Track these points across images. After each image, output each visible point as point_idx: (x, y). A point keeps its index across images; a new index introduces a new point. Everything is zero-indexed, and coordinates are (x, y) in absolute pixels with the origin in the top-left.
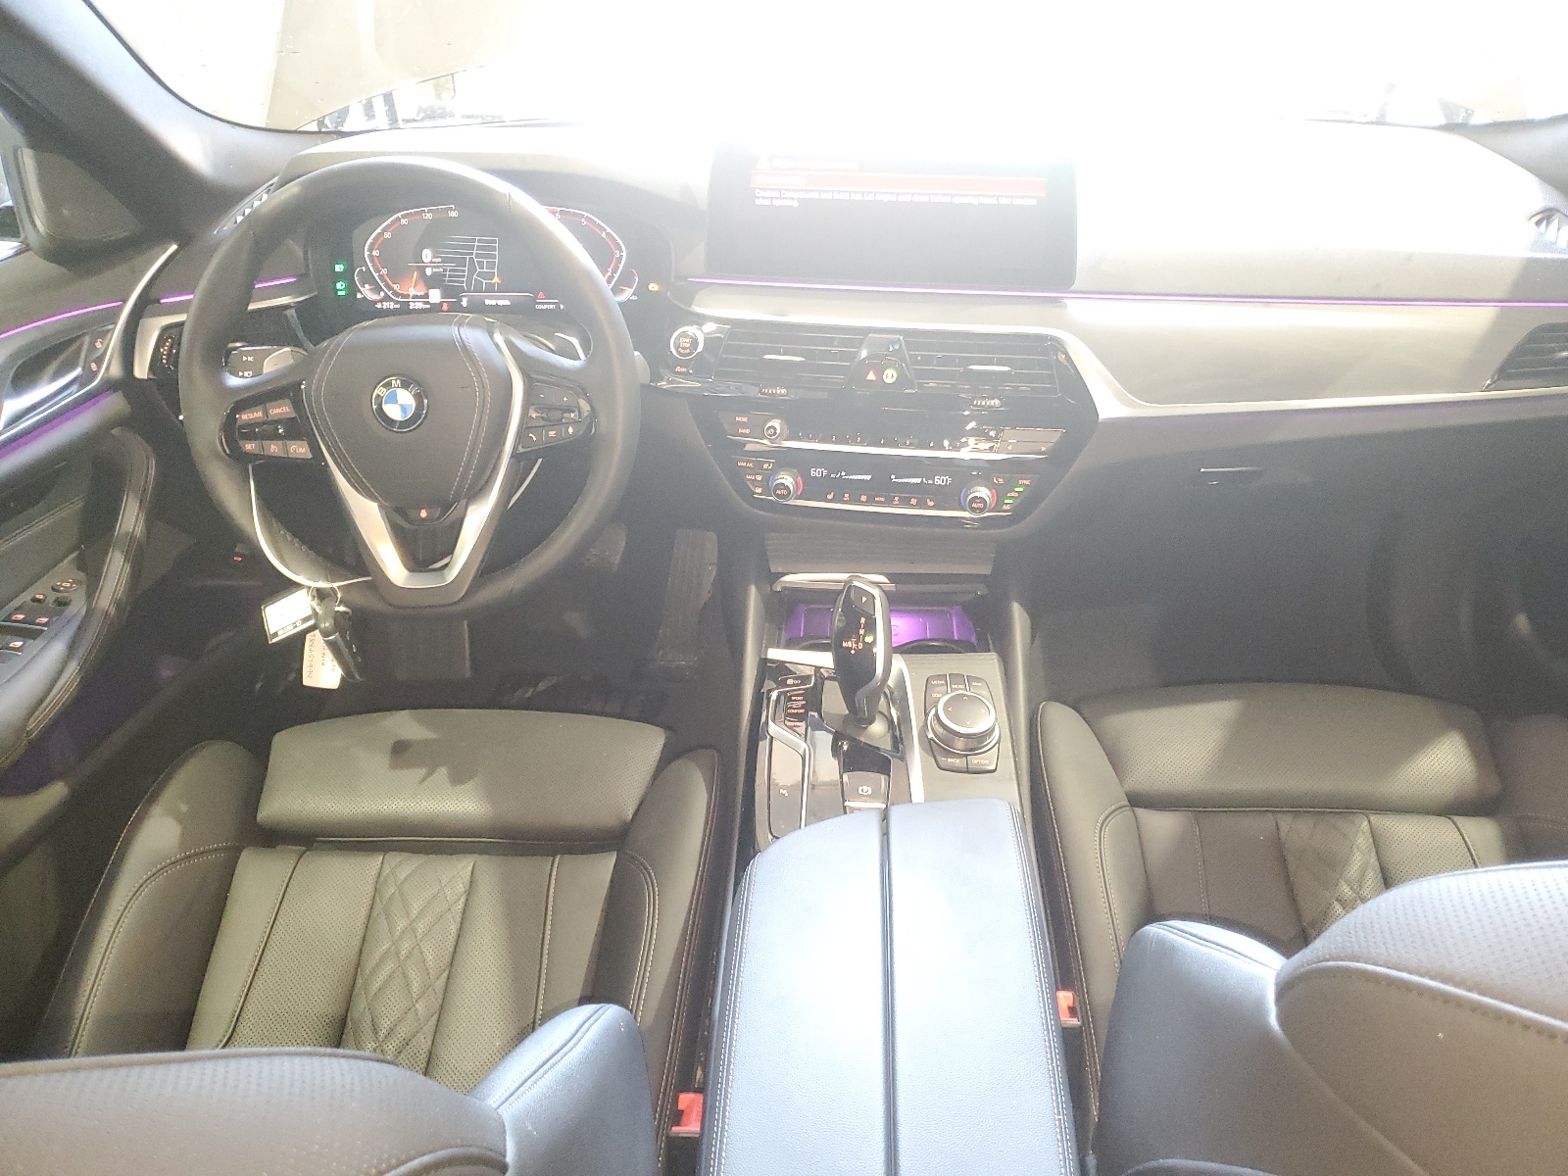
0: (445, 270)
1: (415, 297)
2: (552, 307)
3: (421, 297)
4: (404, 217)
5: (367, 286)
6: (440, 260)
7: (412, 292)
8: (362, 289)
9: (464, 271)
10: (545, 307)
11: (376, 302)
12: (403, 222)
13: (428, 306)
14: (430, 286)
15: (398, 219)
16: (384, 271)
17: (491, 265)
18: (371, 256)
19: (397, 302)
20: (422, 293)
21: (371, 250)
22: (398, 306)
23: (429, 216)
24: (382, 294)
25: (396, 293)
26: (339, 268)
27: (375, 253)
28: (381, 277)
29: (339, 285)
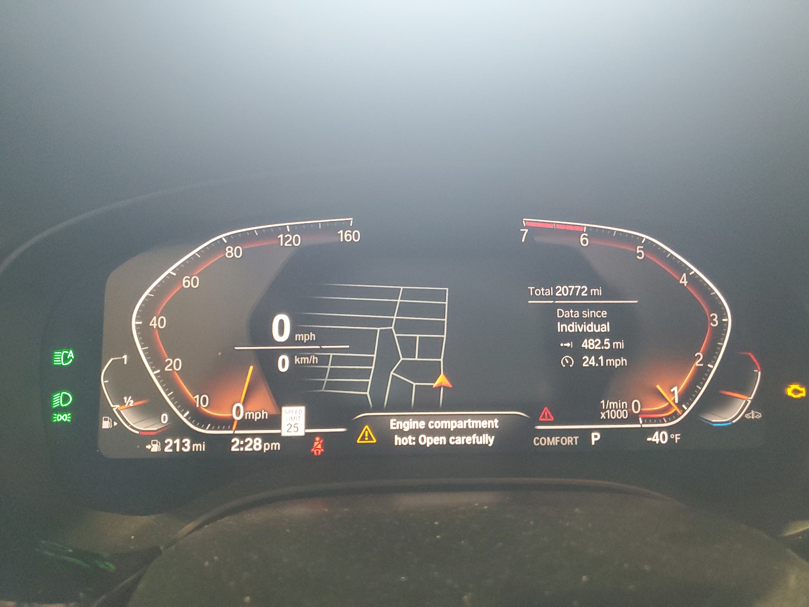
0: (324, 360)
1: (245, 423)
2: (569, 441)
3: (261, 424)
4: (233, 241)
5: (129, 401)
6: (312, 336)
7: (238, 411)
8: (116, 407)
9: (369, 361)
10: (554, 441)
11: (147, 437)
12: (231, 252)
13: (277, 445)
14: (283, 397)
15: (220, 245)
16: (174, 365)
17: (431, 347)
18: (145, 331)
19: (196, 437)
20: (264, 414)
21: (145, 314)
22: (200, 447)
23: (295, 241)
24: (165, 418)
25: (199, 417)
26: (62, 358)
27: (154, 323)
28: (165, 378)
29: (58, 400)
